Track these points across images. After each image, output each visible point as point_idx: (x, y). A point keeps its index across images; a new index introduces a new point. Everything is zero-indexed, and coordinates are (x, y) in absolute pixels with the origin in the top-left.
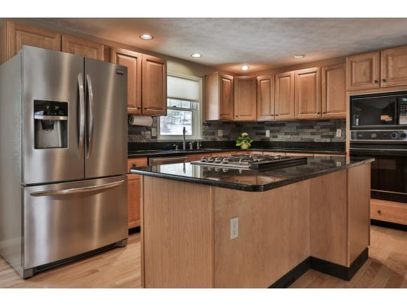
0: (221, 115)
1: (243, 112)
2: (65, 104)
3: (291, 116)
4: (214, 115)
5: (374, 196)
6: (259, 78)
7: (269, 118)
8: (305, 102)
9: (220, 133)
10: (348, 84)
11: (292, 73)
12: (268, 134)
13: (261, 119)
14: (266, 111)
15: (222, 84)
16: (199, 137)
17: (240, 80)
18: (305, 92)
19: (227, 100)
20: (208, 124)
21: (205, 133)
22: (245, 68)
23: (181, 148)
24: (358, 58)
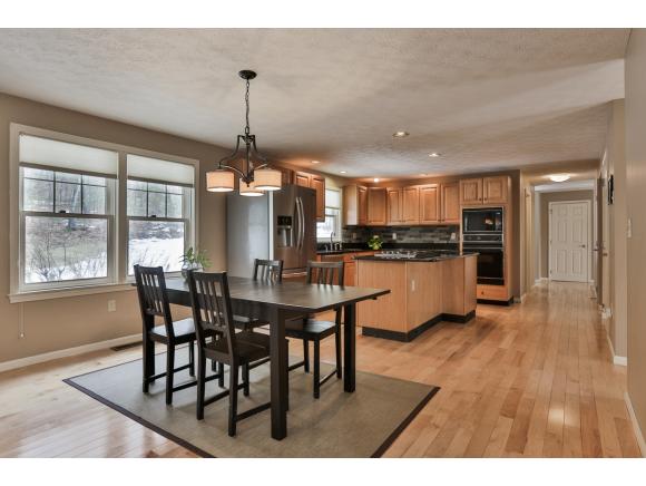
0: (359, 220)
1: (376, 219)
2: (290, 218)
3: (417, 222)
4: (353, 220)
5: (480, 282)
6: (388, 189)
7: (397, 224)
8: (427, 211)
9: (355, 236)
10: (461, 199)
11: (417, 187)
12: (394, 236)
13: (389, 224)
14: (394, 217)
15: (360, 194)
16: (339, 239)
17: (372, 191)
18: (428, 202)
19: (363, 209)
20: (346, 228)
21: (344, 236)
22: (376, 180)
23: (329, 249)
24: (468, 181)
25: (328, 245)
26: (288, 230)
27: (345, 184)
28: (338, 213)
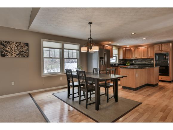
0: (123, 58)
1: (128, 57)
2: (103, 57)
3: (140, 58)
4: (121, 57)
6: (132, 49)
7: (134, 58)
8: (144, 54)
9: (122, 62)
10: (154, 50)
11: (140, 48)
12: (134, 62)
13: (132, 58)
14: (134, 56)
15: (123, 50)
16: (117, 62)
17: (127, 49)
18: (144, 52)
19: (124, 54)
20: (119, 60)
21: (119, 62)
22: (128, 46)
24: (156, 45)
25: (114, 64)
26: (103, 61)
27: (119, 48)
28: (117, 56)
